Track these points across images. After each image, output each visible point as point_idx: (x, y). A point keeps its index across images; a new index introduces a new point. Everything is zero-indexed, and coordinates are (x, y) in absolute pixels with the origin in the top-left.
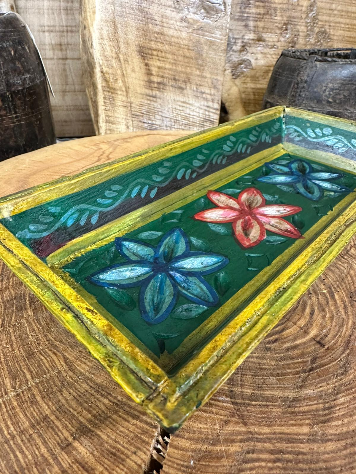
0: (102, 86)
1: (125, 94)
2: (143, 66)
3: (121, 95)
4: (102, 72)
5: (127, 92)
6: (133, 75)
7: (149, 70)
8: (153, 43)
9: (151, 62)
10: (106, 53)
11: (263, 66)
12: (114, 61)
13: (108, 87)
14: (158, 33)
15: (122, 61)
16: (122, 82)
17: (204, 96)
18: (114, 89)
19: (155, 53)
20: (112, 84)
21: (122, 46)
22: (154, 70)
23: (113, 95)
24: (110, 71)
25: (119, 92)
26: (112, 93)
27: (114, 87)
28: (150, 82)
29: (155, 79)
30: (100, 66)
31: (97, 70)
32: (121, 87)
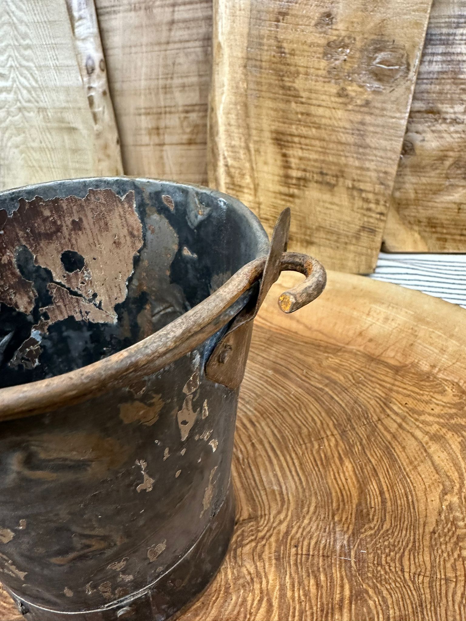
0: (226, 183)
1: (252, 192)
2: (279, 157)
3: (247, 193)
4: (227, 166)
5: (256, 190)
6: (266, 168)
7: (287, 162)
8: (294, 127)
9: (290, 152)
10: (233, 143)
12: (242, 152)
13: (233, 184)
14: (302, 114)
15: (253, 152)
16: (251, 177)
18: (240, 186)
19: (296, 139)
20: (237, 180)
21: (254, 132)
22: (294, 162)
23: (238, 194)
24: (236, 164)
25: (246, 190)
26: (237, 191)
27: (239, 183)
28: (287, 177)
29: (294, 173)
30: (225, 158)
31: (221, 163)
32: (248, 184)
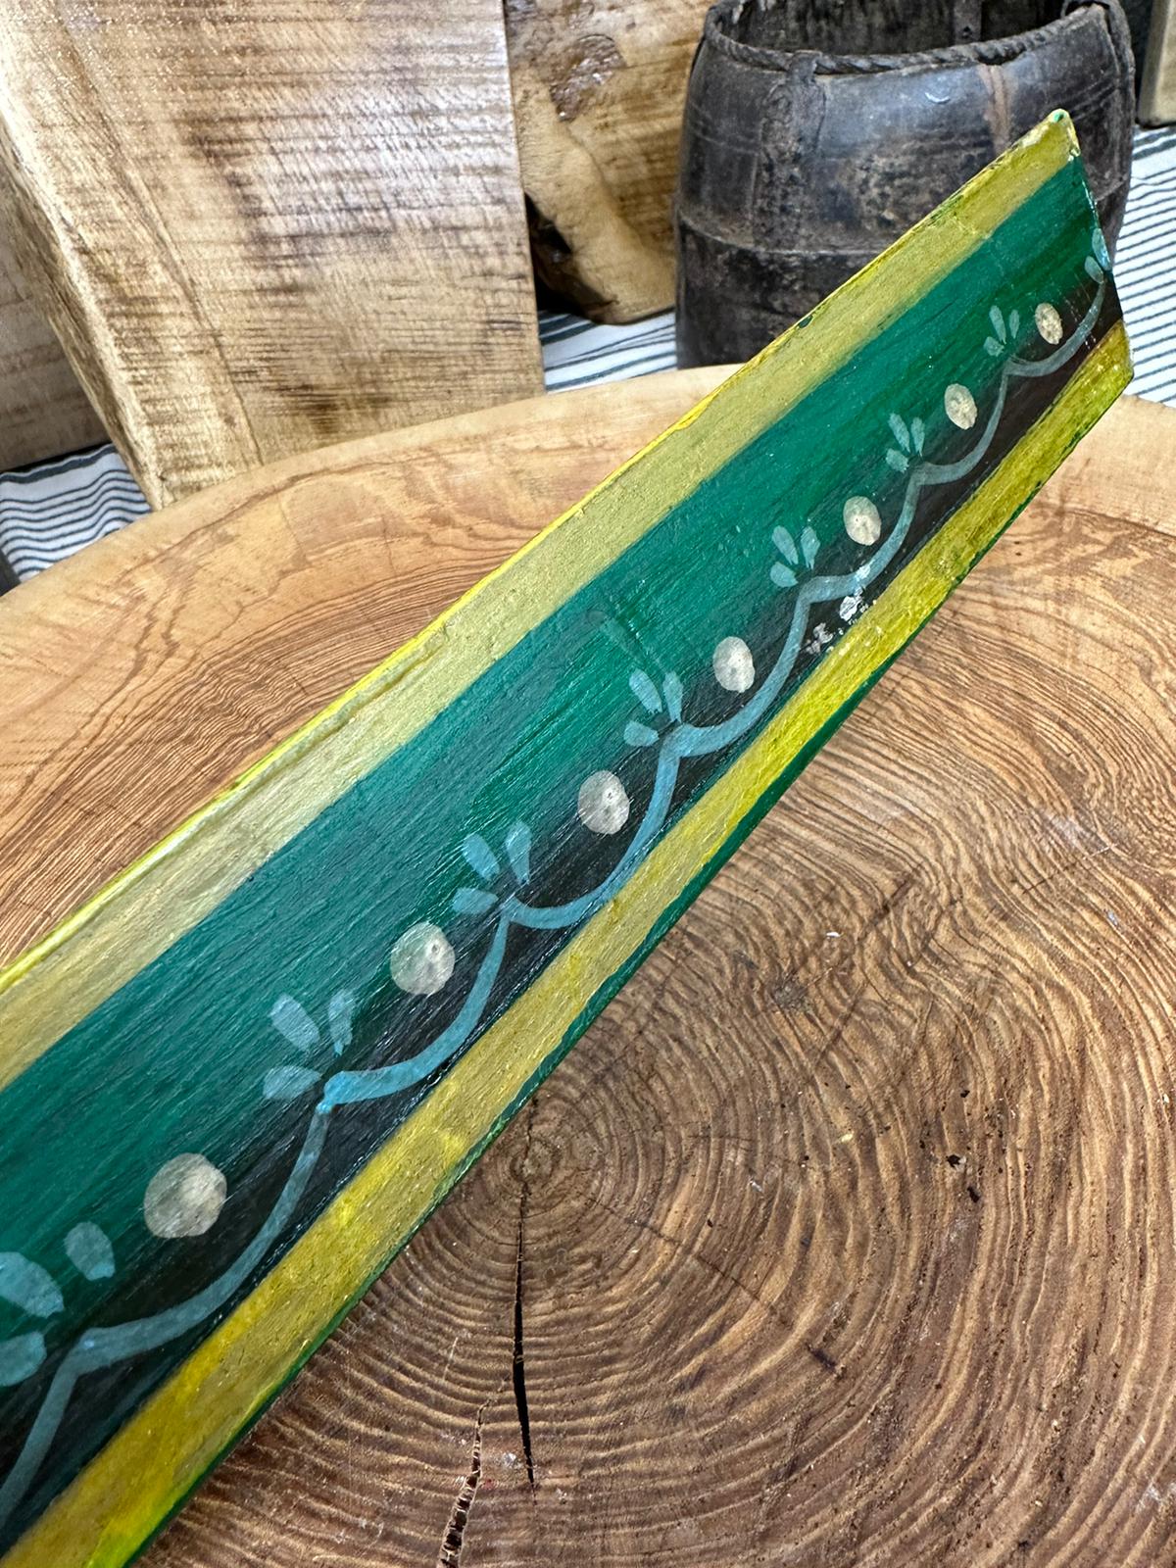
0: (99, 302)
1: (185, 307)
2: (222, 191)
3: (173, 314)
4: (84, 251)
5: (191, 298)
6: (195, 231)
7: (246, 198)
8: (231, 94)
9: (244, 169)
10: (77, 178)
11: (659, 45)
12: (112, 198)
13: (123, 299)
14: (242, 52)
15: (145, 193)
16: (165, 266)
17: (465, 239)
18: (145, 300)
19: (250, 129)
20: (130, 285)
21: (126, 134)
22: (267, 194)
23: (147, 323)
24: (107, 239)
25: (164, 308)
26: (141, 316)
27: (138, 292)
28: (263, 239)
29: (278, 226)
30: (70, 230)
31: (65, 247)
32: (164, 287)
